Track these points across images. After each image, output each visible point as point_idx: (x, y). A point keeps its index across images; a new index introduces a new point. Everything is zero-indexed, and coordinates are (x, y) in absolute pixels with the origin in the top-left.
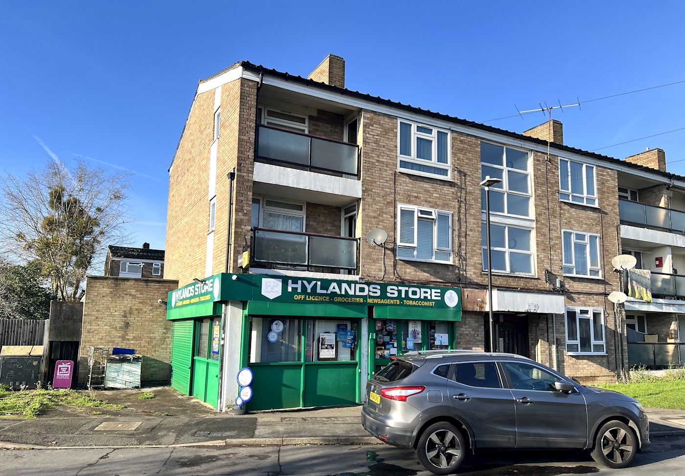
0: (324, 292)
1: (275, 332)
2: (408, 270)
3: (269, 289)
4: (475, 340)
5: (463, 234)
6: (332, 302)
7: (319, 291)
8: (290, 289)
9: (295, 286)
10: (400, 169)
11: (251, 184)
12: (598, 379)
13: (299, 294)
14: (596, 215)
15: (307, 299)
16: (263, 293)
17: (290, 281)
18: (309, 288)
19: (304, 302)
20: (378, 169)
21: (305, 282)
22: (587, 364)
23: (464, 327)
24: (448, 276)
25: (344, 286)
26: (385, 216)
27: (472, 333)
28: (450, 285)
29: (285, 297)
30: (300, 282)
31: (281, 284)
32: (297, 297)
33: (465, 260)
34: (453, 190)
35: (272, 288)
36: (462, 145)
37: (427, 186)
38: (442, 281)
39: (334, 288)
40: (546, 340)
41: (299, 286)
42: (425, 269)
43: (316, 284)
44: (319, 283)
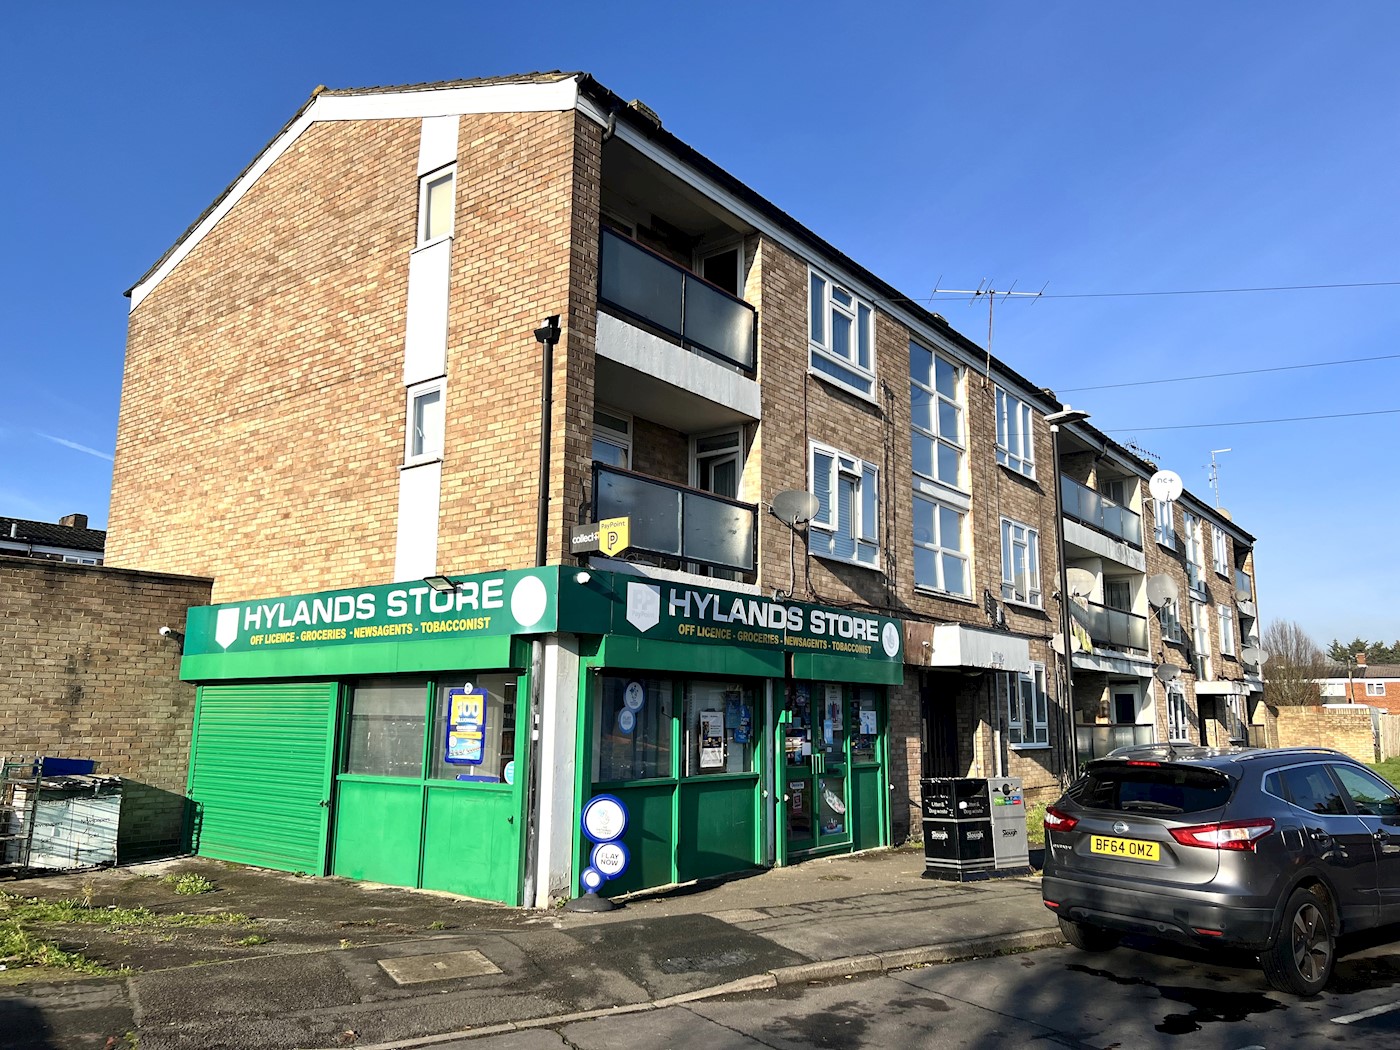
0: (723, 618)
1: (630, 710)
2: (824, 579)
3: (639, 609)
4: (908, 724)
5: (892, 513)
6: (734, 642)
7: (717, 617)
8: (672, 612)
9: (680, 603)
10: (812, 370)
11: (591, 360)
12: (1043, 791)
13: (686, 621)
14: (1034, 495)
15: (699, 634)
16: (630, 618)
17: (673, 592)
18: (702, 606)
19: (693, 640)
20: (783, 363)
21: (696, 594)
22: (1030, 765)
23: (896, 696)
24: (874, 595)
25: (753, 605)
26: (792, 461)
27: (906, 708)
28: (877, 612)
29: (666, 628)
30: (688, 594)
31: (658, 597)
32: (685, 629)
33: (894, 564)
34: (879, 425)
35: (644, 607)
36: (888, 338)
37: (846, 409)
38: (867, 604)
39: (738, 612)
40: (988, 721)
41: (686, 603)
42: (846, 578)
43: (712, 599)
44: (717, 598)
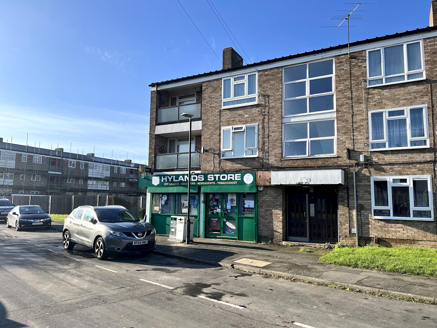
0: (177, 181)
1: (164, 200)
2: (228, 164)
3: (155, 181)
4: (274, 205)
7: (174, 180)
8: (162, 181)
9: (164, 179)
10: (223, 108)
11: (154, 136)
14: (422, 87)
16: (153, 183)
17: (162, 177)
18: (170, 179)
19: (168, 186)
20: (211, 111)
21: (168, 177)
23: (265, 196)
24: (254, 165)
25: (186, 177)
26: (214, 136)
27: (272, 200)
29: (161, 185)
31: (159, 178)
32: (165, 184)
33: (268, 152)
34: (259, 109)
35: (156, 181)
37: (240, 112)
39: (181, 178)
40: (346, 205)
42: (238, 162)
43: (173, 177)
